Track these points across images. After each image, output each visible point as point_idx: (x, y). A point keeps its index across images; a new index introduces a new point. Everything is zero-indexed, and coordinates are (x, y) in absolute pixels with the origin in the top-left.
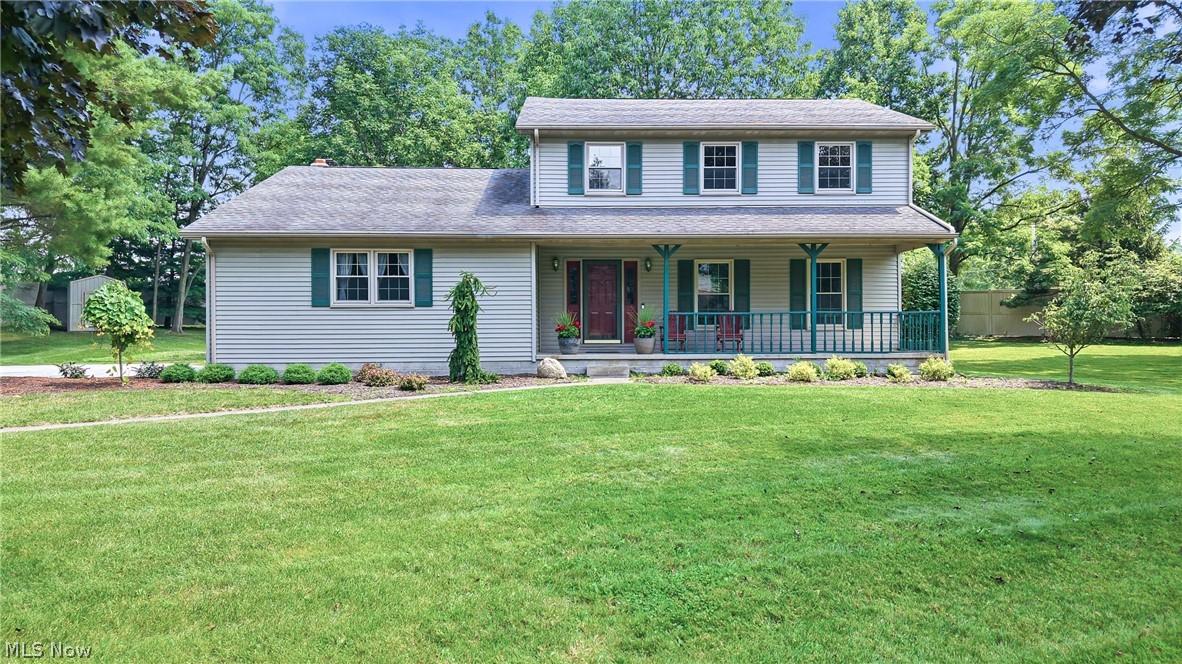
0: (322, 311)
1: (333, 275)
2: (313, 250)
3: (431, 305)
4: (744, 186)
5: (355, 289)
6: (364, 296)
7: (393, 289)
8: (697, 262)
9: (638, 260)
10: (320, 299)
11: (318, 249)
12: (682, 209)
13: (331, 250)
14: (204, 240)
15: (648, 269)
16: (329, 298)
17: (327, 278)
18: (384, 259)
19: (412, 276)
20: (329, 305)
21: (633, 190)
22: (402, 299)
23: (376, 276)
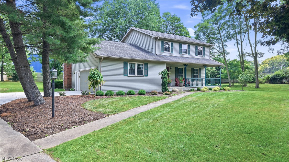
1: (128, 69)
3: (147, 76)
4: (188, 53)
5: (132, 72)
6: (134, 74)
7: (140, 72)
8: (178, 68)
9: (169, 67)
10: (125, 75)
11: (125, 62)
12: (183, 57)
13: (128, 62)
14: (103, 58)
15: (171, 69)
16: (127, 74)
17: (127, 69)
18: (138, 65)
19: (144, 69)
20: (127, 76)
21: (172, 52)
22: (141, 74)
23: (137, 69)
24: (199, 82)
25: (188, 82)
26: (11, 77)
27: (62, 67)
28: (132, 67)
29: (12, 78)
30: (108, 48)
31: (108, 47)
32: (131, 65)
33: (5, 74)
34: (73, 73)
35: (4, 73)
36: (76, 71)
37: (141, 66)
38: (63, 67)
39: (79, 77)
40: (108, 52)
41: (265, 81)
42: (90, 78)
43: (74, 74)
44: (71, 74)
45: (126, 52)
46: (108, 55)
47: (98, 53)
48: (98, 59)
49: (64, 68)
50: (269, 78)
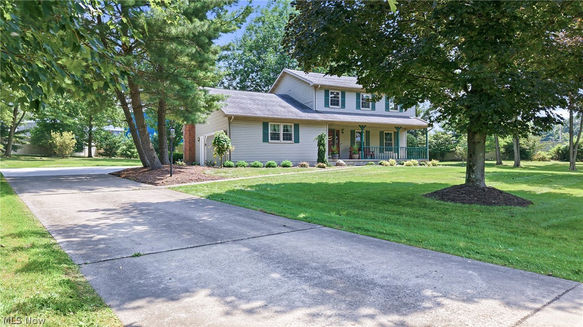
0: (266, 144)
1: (270, 132)
2: (263, 123)
3: (299, 142)
4: (372, 108)
5: (275, 137)
6: (278, 139)
7: (287, 137)
9: (340, 129)
10: (265, 140)
11: (265, 123)
13: (269, 123)
14: (233, 117)
15: (343, 133)
16: (268, 139)
17: (268, 133)
18: (284, 127)
19: (293, 133)
20: (268, 142)
21: (343, 107)
22: (289, 140)
23: (282, 132)
24: (394, 154)
25: (371, 153)
26: (102, 151)
27: (181, 131)
28: (275, 130)
29: (104, 152)
30: (243, 103)
31: (244, 101)
32: (274, 127)
33: (93, 146)
34: (197, 140)
35: (93, 144)
36: (201, 138)
37: (289, 129)
38: (183, 132)
39: (205, 145)
40: (242, 108)
41: (551, 156)
42: (214, 143)
43: (199, 141)
44: (194, 141)
45: (269, 107)
46: (240, 113)
47: (228, 111)
48: (227, 119)
49: (184, 134)
50: (560, 151)
